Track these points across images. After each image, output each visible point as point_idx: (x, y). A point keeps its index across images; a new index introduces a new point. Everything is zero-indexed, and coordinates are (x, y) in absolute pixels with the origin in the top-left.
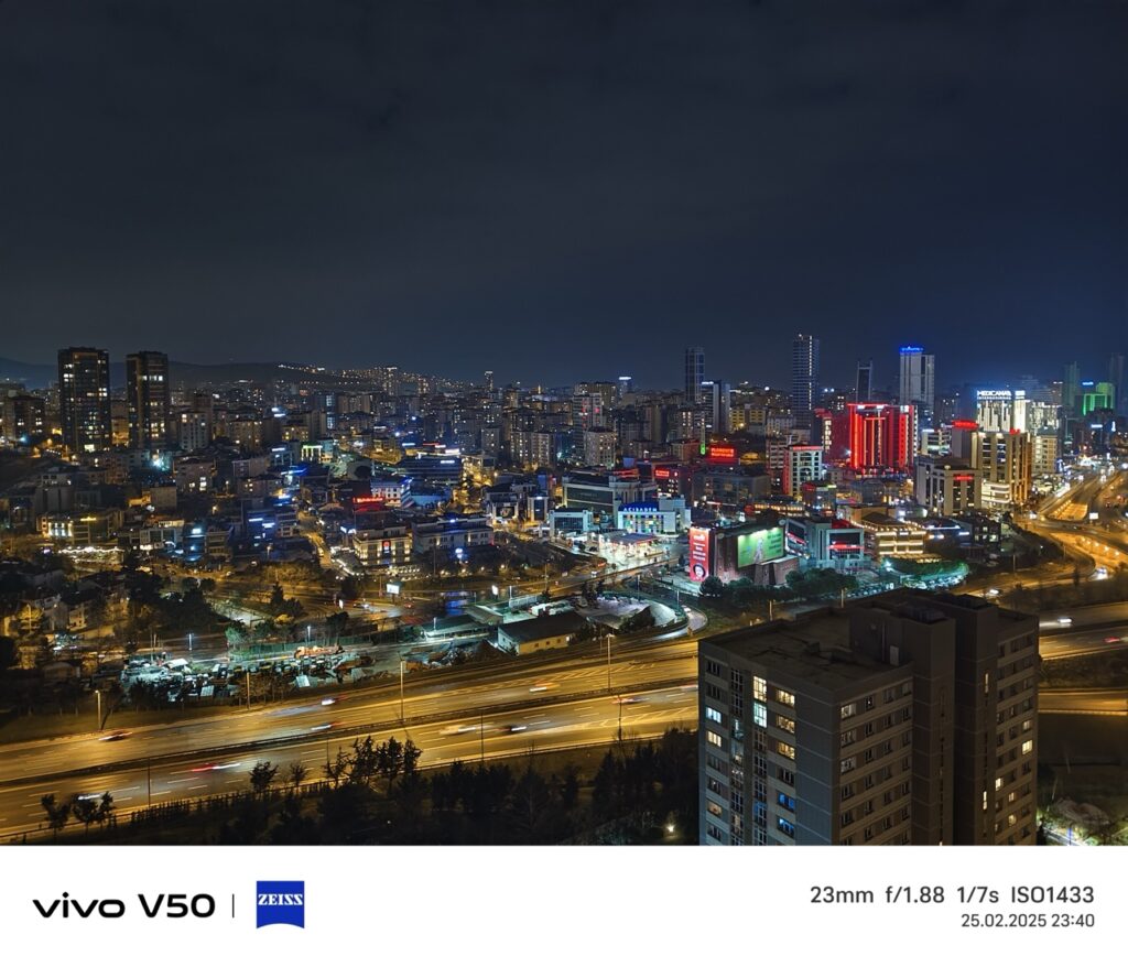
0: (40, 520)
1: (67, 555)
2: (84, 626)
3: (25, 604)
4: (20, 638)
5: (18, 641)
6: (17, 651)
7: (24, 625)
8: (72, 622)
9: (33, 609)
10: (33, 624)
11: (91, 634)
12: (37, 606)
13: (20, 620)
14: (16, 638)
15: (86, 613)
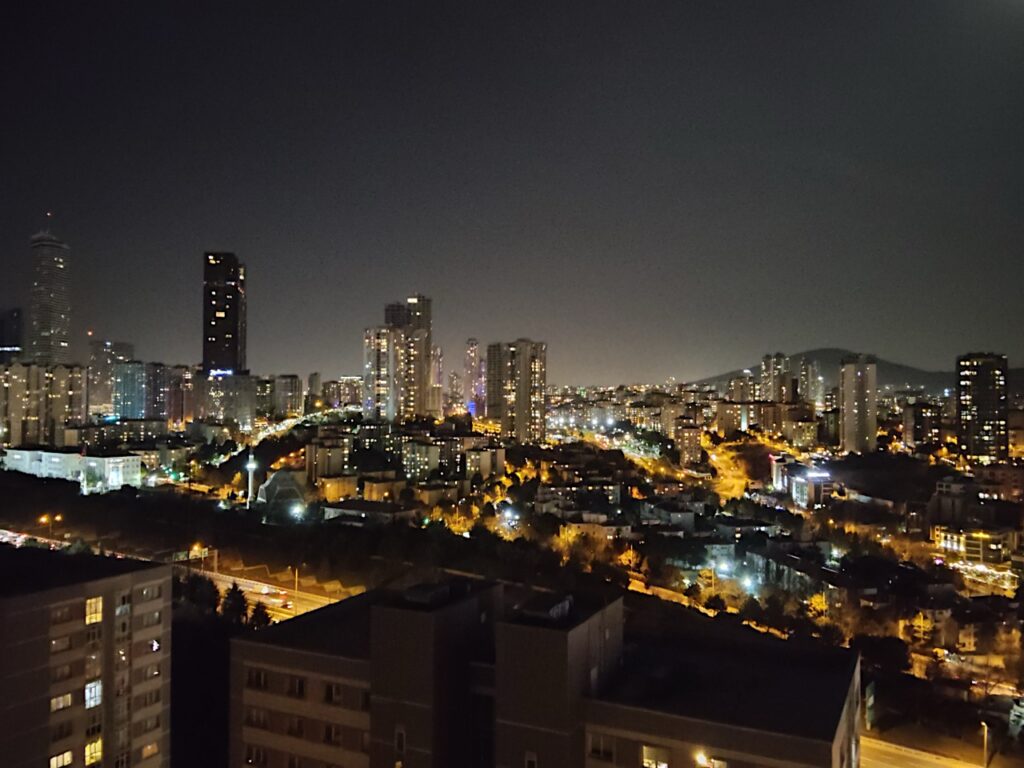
0: (933, 528)
1: (958, 569)
2: (973, 649)
3: (918, 612)
4: (912, 644)
5: (910, 647)
6: (909, 657)
7: (916, 631)
8: (961, 641)
9: (925, 618)
10: (925, 633)
11: (980, 660)
12: (929, 616)
13: (912, 626)
14: (909, 643)
15: (976, 635)
